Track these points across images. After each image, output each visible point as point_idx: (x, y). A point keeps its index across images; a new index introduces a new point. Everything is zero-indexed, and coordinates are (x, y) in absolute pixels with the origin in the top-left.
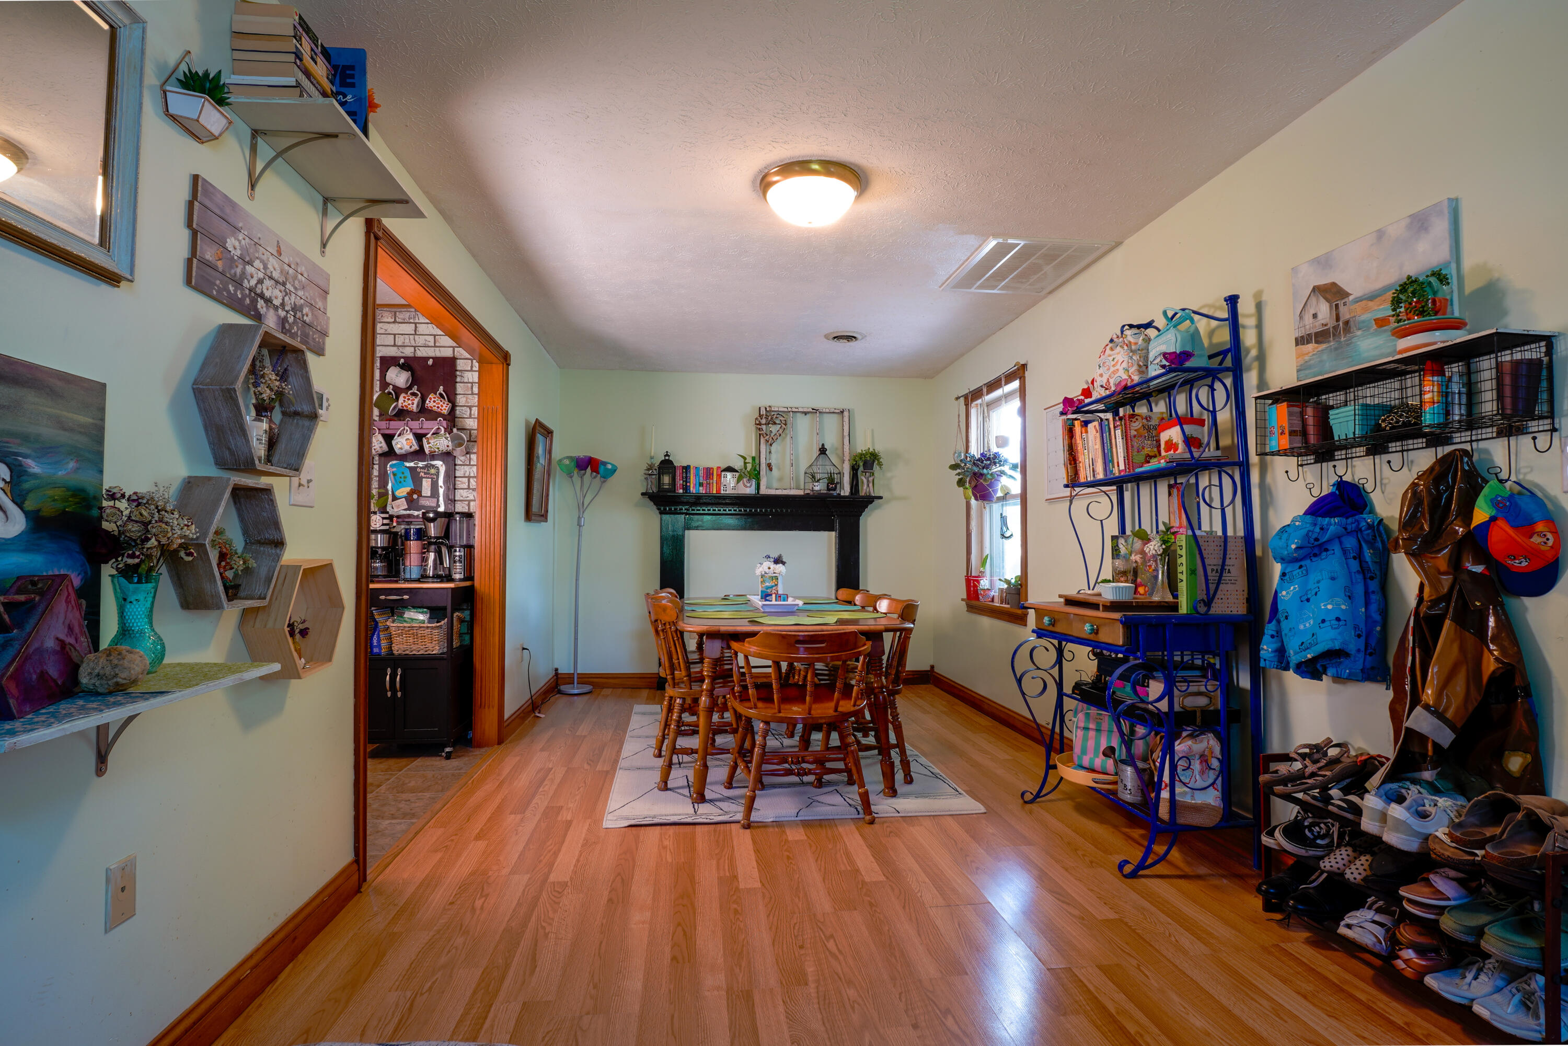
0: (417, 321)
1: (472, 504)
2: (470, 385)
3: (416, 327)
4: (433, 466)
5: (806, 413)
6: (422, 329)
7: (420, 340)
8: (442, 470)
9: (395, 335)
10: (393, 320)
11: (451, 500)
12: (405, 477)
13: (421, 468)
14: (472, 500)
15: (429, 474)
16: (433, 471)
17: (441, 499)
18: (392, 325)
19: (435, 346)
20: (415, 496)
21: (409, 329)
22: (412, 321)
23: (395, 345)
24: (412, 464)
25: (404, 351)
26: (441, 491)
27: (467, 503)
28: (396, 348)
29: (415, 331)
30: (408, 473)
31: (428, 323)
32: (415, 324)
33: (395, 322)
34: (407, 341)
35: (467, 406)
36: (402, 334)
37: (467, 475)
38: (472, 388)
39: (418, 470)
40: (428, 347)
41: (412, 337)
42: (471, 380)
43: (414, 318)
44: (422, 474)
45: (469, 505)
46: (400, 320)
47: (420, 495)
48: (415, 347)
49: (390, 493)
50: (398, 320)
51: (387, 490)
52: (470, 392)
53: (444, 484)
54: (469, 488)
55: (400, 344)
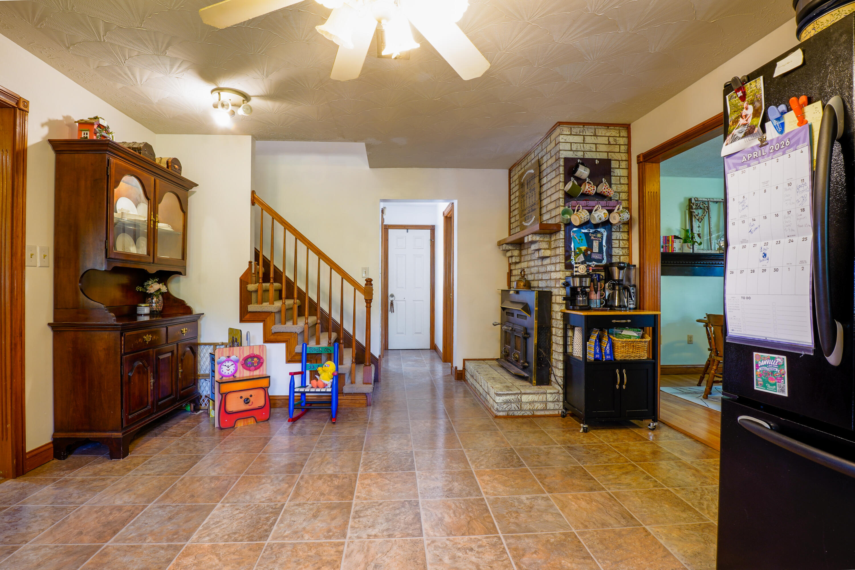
0: (584, 134)
1: (622, 257)
2: (618, 178)
3: (584, 138)
4: (599, 232)
5: (717, 202)
6: (588, 139)
7: (587, 147)
8: (605, 234)
9: (571, 143)
10: (570, 133)
11: (610, 255)
12: (582, 240)
13: (592, 233)
14: (622, 255)
15: (596, 237)
16: (599, 235)
17: (605, 254)
18: (569, 137)
19: (596, 151)
20: (589, 252)
21: (580, 139)
22: (581, 134)
23: (571, 150)
24: (586, 231)
25: (577, 154)
26: (604, 249)
27: (618, 257)
28: (572, 152)
29: (584, 141)
30: (584, 238)
31: (591, 136)
32: (584, 136)
33: (571, 134)
34: (579, 147)
35: (617, 192)
36: (576, 143)
37: (618, 238)
38: (620, 180)
39: (590, 235)
40: (592, 151)
41: (582, 145)
42: (619, 175)
43: (583, 132)
44: (593, 238)
45: (620, 258)
46: (574, 133)
47: (592, 252)
48: (584, 151)
49: (573, 250)
50: (572, 133)
51: (571, 248)
52: (619, 183)
53: (606, 244)
54: (619, 247)
55: (574, 149)
